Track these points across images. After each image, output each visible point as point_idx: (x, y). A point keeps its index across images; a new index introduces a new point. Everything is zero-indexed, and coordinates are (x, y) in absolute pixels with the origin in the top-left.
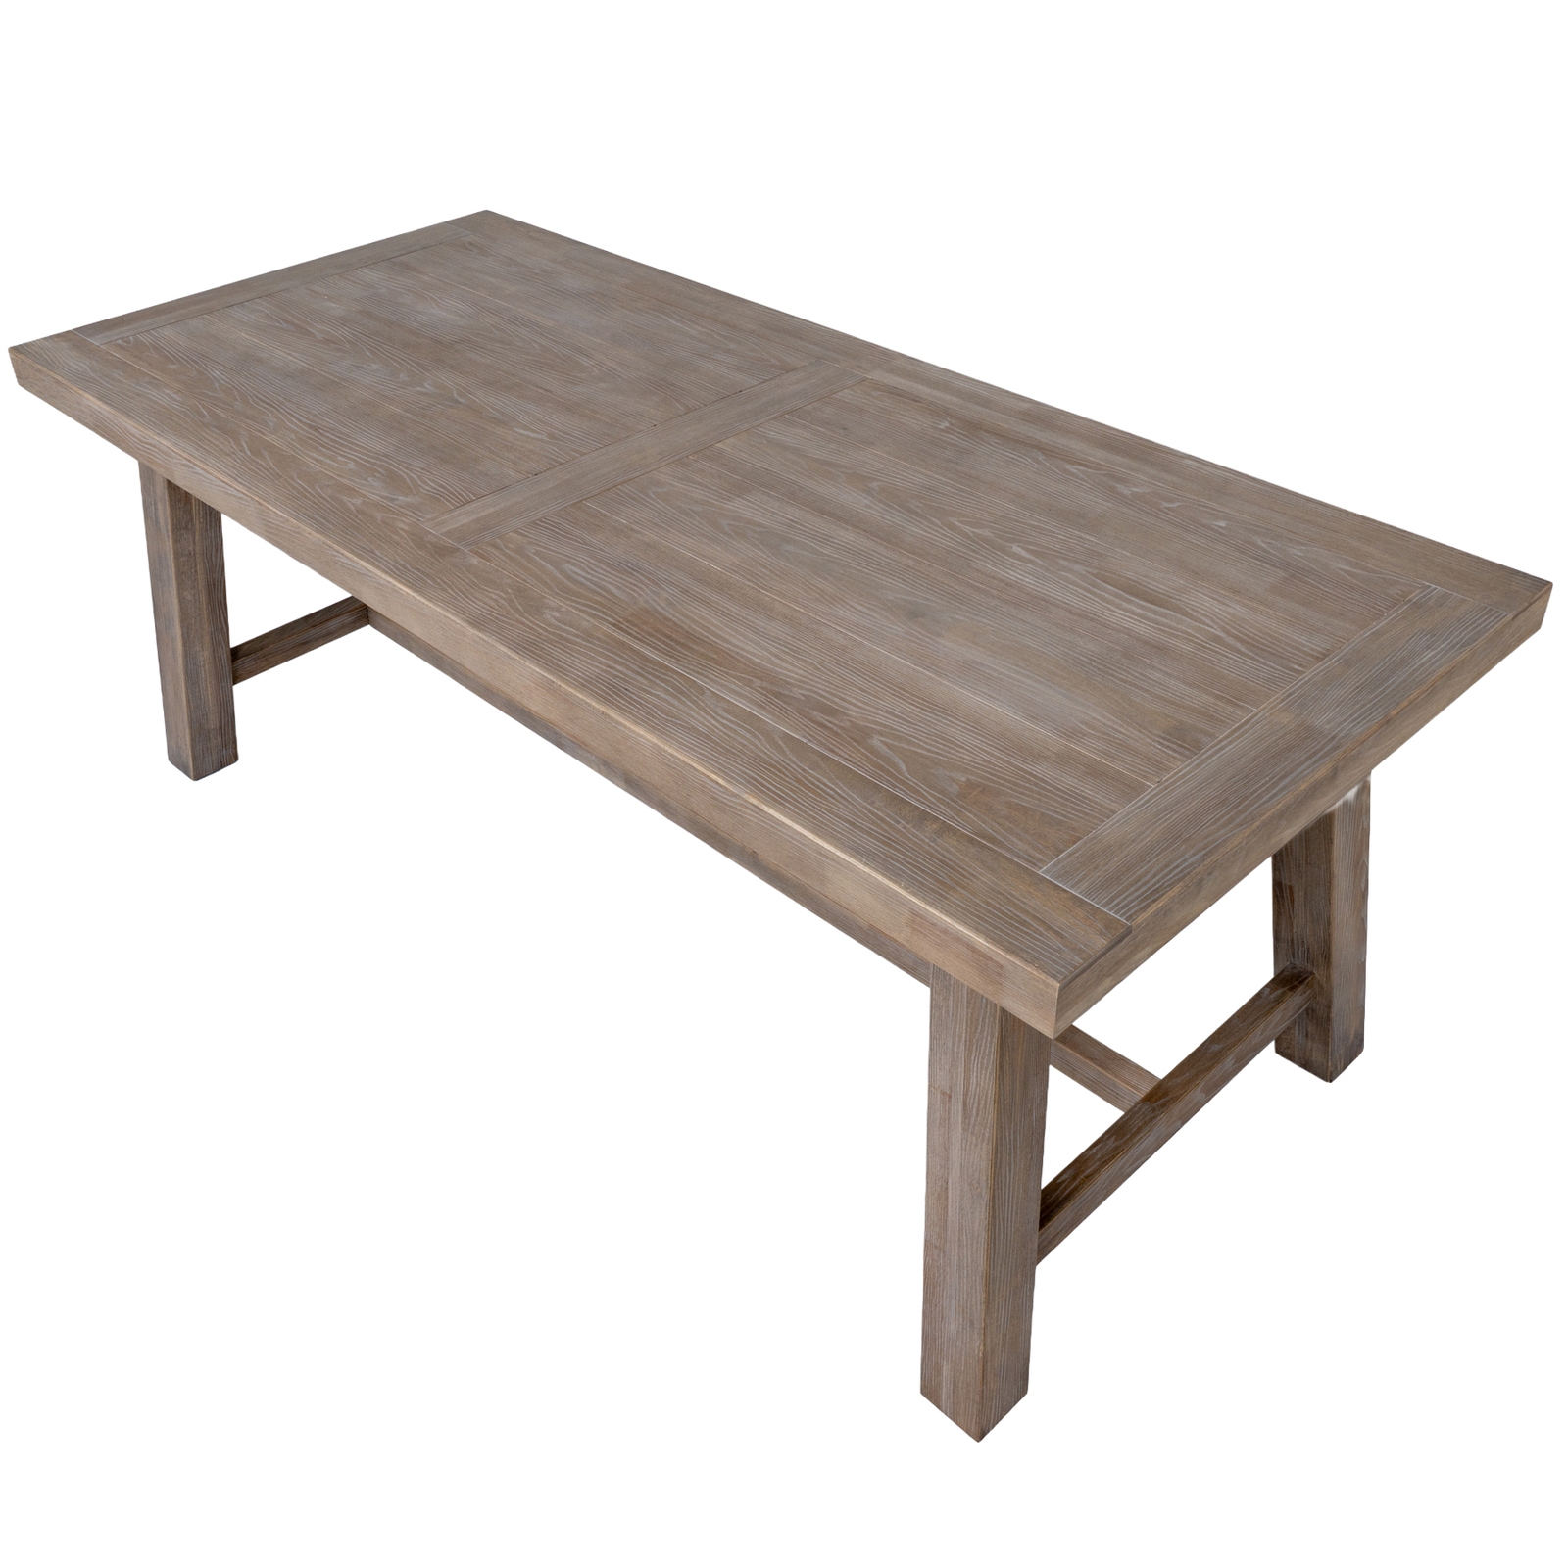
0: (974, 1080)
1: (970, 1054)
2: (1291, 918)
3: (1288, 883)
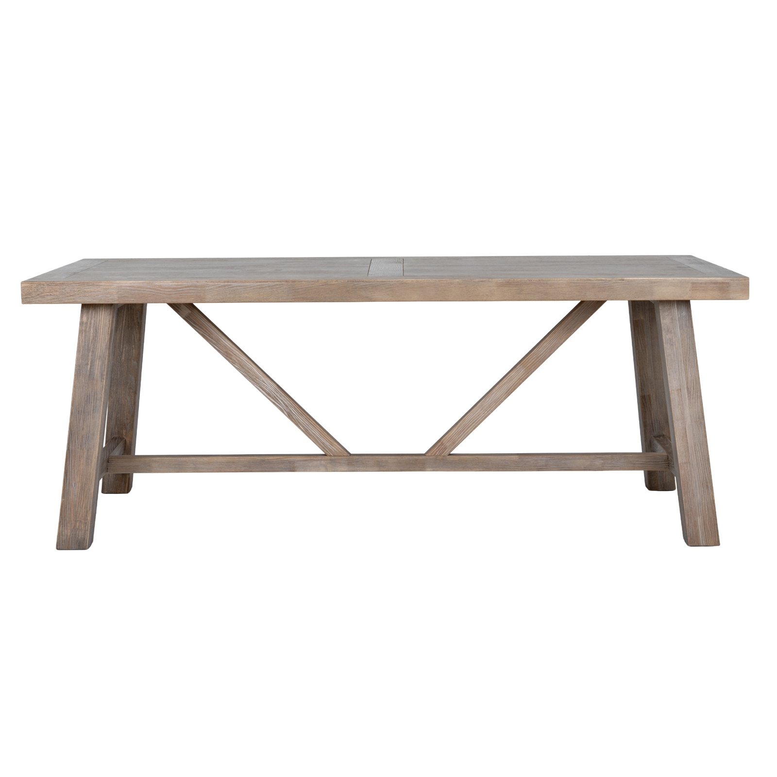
2: (650, 411)
3: (648, 394)
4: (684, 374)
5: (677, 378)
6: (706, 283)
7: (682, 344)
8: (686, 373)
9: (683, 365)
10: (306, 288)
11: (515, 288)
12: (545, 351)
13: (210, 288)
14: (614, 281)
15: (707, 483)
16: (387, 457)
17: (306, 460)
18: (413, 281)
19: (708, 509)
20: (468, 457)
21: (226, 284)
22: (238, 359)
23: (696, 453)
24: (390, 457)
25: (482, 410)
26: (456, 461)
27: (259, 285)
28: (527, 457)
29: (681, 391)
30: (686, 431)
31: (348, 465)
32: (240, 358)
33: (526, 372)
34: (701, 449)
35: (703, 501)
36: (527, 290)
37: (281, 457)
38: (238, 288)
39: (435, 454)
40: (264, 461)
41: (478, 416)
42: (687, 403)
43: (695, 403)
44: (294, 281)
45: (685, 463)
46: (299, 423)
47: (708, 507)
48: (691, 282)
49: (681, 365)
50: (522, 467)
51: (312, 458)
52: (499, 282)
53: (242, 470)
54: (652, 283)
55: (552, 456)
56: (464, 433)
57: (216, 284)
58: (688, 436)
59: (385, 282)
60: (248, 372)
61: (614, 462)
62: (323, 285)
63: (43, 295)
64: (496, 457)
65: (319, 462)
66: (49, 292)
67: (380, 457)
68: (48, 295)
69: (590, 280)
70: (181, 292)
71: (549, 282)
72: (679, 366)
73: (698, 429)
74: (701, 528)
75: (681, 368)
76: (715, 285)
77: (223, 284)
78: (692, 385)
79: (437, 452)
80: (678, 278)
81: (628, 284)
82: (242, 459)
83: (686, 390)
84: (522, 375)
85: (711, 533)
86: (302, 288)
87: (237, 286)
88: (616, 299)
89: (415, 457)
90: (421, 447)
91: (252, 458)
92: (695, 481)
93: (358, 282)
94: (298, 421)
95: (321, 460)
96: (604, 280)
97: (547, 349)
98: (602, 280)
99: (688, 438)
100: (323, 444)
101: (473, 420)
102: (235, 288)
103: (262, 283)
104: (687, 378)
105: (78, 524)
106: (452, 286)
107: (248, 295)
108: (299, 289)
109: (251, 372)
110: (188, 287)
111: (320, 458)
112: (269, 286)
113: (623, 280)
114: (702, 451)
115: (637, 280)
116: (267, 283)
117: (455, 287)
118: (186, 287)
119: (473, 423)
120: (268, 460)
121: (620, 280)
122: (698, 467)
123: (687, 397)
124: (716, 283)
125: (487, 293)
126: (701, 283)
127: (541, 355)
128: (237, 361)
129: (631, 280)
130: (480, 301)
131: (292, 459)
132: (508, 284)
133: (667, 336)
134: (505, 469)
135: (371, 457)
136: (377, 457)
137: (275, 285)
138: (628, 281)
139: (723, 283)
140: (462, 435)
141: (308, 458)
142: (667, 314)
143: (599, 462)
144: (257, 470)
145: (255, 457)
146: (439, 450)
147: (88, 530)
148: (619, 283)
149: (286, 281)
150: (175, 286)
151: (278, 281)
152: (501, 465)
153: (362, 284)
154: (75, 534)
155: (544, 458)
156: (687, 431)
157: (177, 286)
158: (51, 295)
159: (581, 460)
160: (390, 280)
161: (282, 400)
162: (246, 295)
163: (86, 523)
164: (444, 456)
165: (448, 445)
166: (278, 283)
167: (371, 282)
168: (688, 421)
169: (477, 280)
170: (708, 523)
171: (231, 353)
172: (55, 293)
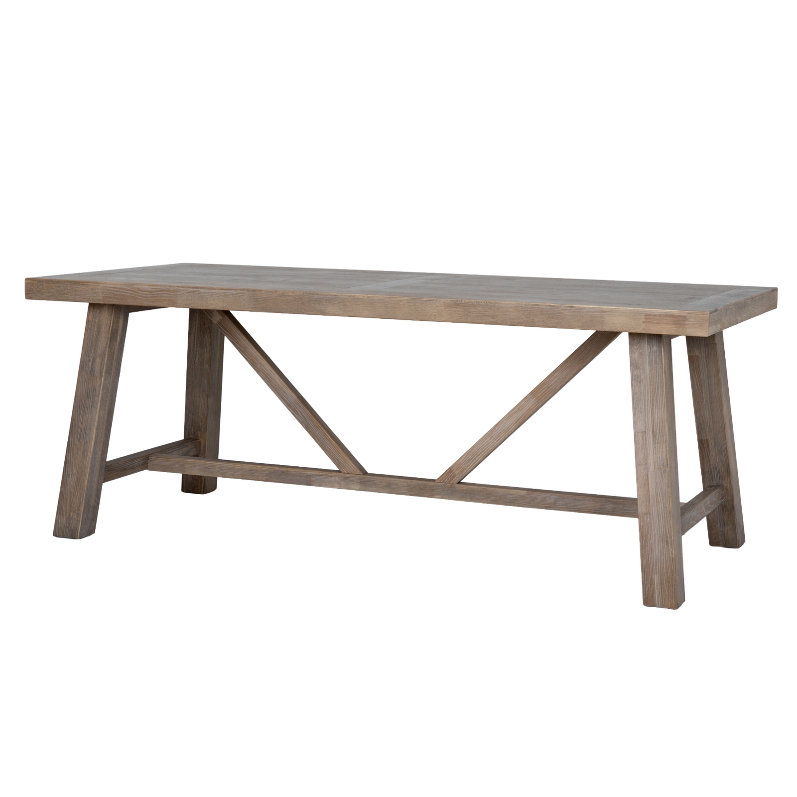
0: (656, 417)
1: (653, 406)
2: (709, 458)
3: (705, 438)
4: (650, 416)
5: (643, 419)
6: (660, 315)
7: (650, 382)
8: (653, 414)
9: (649, 405)
10: (265, 298)
11: (462, 310)
12: (556, 381)
13: (181, 293)
14: (563, 308)
15: (667, 537)
16: (397, 479)
17: (321, 475)
18: (364, 296)
19: (666, 568)
20: (476, 487)
21: (195, 289)
22: (262, 367)
23: (657, 504)
24: (400, 480)
25: (491, 438)
26: (464, 490)
27: (223, 293)
28: (535, 493)
29: (645, 434)
30: (648, 479)
31: (361, 483)
32: (264, 367)
33: (536, 402)
34: (663, 500)
35: (662, 558)
36: (475, 312)
37: (299, 470)
38: (205, 294)
39: (444, 481)
40: (283, 472)
41: (488, 445)
42: (652, 448)
43: (660, 448)
44: (254, 291)
45: (645, 514)
46: (316, 436)
47: (666, 565)
48: (645, 313)
49: (648, 405)
50: (530, 503)
51: (327, 473)
52: (447, 302)
53: (264, 479)
54: (602, 312)
55: (561, 495)
56: (472, 461)
57: (186, 289)
58: (650, 484)
59: (338, 295)
60: (272, 382)
61: (625, 508)
62: (280, 296)
63: (42, 291)
64: (504, 490)
65: (333, 478)
66: (47, 289)
67: (391, 479)
68: (46, 292)
69: (538, 305)
70: (156, 295)
71: (496, 305)
72: (645, 406)
73: (662, 477)
74: (657, 587)
75: (647, 409)
76: (671, 318)
77: (192, 289)
78: (658, 428)
79: (445, 479)
80: (631, 308)
81: (578, 312)
82: (264, 468)
83: (651, 433)
84: (532, 405)
85: (668, 594)
86: (261, 298)
87: (204, 293)
88: (565, 327)
89: (424, 482)
90: (434, 472)
91: (273, 468)
92: (655, 535)
93: (313, 294)
94: (315, 435)
95: (335, 477)
96: (552, 306)
97: (558, 379)
98: (550, 306)
99: (650, 486)
100: (338, 460)
101: (482, 449)
102: (203, 294)
103: (226, 291)
104: (653, 420)
105: (72, 514)
106: (401, 303)
107: (213, 302)
108: (259, 298)
109: (274, 382)
110: (162, 291)
111: (334, 474)
112: (232, 294)
113: (572, 307)
114: (664, 501)
115: (587, 308)
116: (230, 291)
117: (404, 305)
118: (160, 291)
119: (483, 451)
120: (287, 471)
121: (569, 307)
122: (659, 520)
123: (651, 440)
124: (672, 316)
125: (435, 314)
126: (655, 315)
127: (552, 385)
128: (261, 370)
129: (581, 308)
130: (427, 321)
131: (308, 472)
132: (456, 304)
133: (635, 372)
134: (512, 504)
135: (382, 478)
136: (388, 478)
137: (237, 294)
138: (578, 308)
139: (679, 316)
140: (471, 464)
141: (324, 473)
142: (636, 347)
143: (610, 506)
144: (277, 480)
145: (275, 468)
146: (448, 477)
147: (80, 521)
148: (568, 310)
149: (248, 290)
150: (151, 290)
151: (241, 290)
152: (509, 499)
153: (316, 297)
154: (69, 524)
155: (553, 496)
156: (650, 478)
157: (153, 290)
158: (48, 292)
159: (591, 502)
160: (343, 294)
161: (301, 413)
162: (212, 302)
163: (78, 514)
164: (453, 484)
165: (457, 472)
166: (240, 291)
167: (325, 295)
168: (651, 468)
169: (425, 299)
170: (666, 583)
171: (257, 362)
172: (52, 290)
